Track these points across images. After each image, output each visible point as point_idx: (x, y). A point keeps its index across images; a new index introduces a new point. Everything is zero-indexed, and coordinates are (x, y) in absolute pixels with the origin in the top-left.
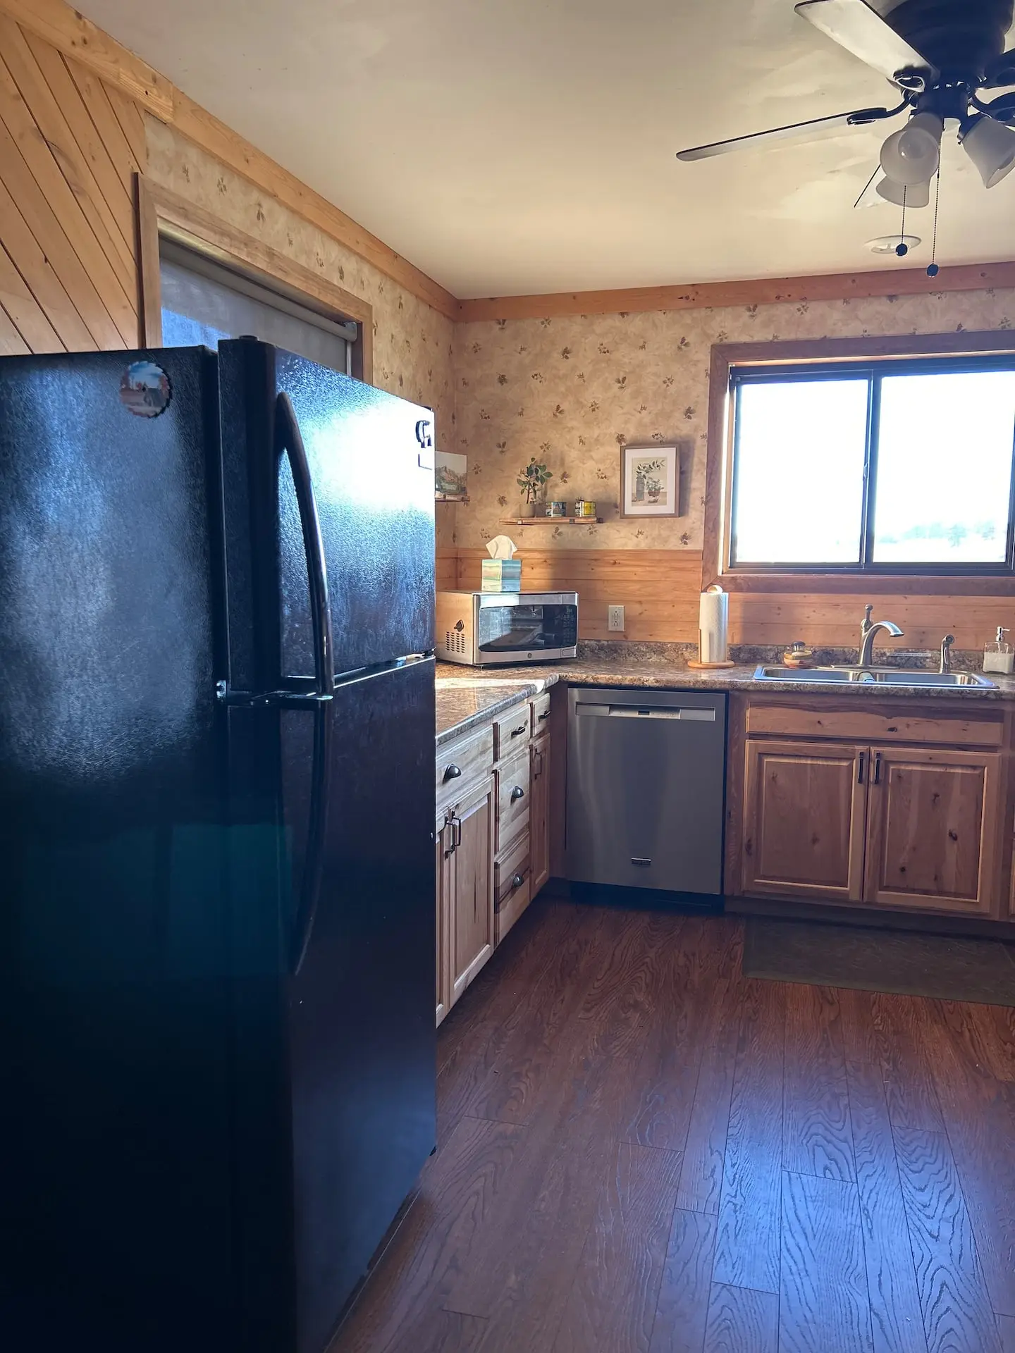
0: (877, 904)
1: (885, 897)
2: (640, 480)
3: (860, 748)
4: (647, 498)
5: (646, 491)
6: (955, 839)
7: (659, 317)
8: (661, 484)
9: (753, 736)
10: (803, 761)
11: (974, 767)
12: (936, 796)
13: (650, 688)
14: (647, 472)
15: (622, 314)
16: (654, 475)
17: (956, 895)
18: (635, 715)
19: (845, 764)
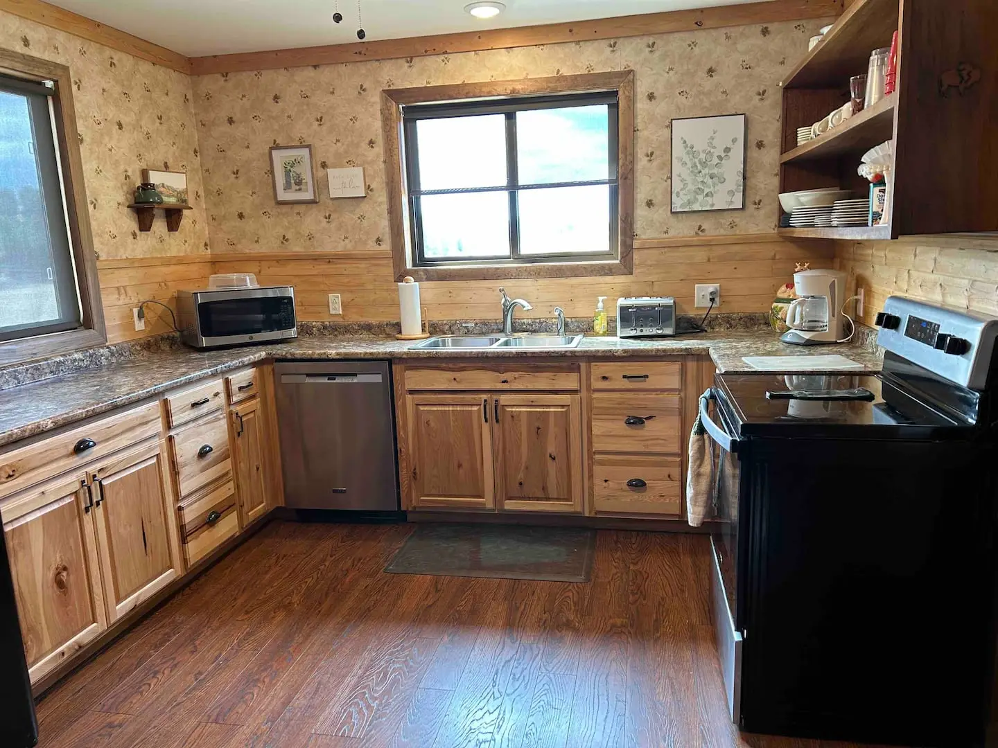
0: (505, 511)
1: (510, 505)
2: (287, 173)
3: (484, 396)
4: (294, 187)
5: (293, 182)
6: (554, 459)
7: (342, 68)
8: (303, 176)
9: (412, 392)
10: (446, 408)
11: (563, 406)
12: (539, 428)
13: (333, 360)
14: (292, 167)
15: (315, 67)
16: (297, 169)
17: (558, 499)
18: (325, 380)
19: (475, 408)
